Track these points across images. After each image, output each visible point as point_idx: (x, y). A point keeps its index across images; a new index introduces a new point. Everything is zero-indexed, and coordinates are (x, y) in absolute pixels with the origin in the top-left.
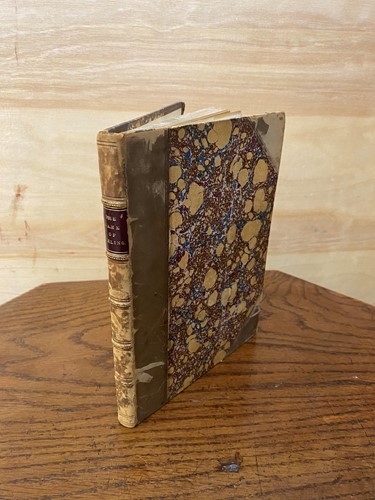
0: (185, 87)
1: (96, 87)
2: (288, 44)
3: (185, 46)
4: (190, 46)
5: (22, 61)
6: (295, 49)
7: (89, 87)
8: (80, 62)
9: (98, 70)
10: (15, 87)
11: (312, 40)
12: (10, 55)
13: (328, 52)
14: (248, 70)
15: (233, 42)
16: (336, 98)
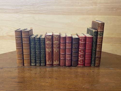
0: (60, 11)
1: (45, 11)
2: (78, 3)
3: (60, 4)
4: (61, 4)
5: (34, 7)
6: (80, 4)
7: (44, 11)
8: (43, 7)
9: (46, 8)
10: (32, 11)
11: (83, 2)
12: (32, 6)
13: (86, 4)
14: (72, 7)
15: (69, 3)
16: (89, 12)
